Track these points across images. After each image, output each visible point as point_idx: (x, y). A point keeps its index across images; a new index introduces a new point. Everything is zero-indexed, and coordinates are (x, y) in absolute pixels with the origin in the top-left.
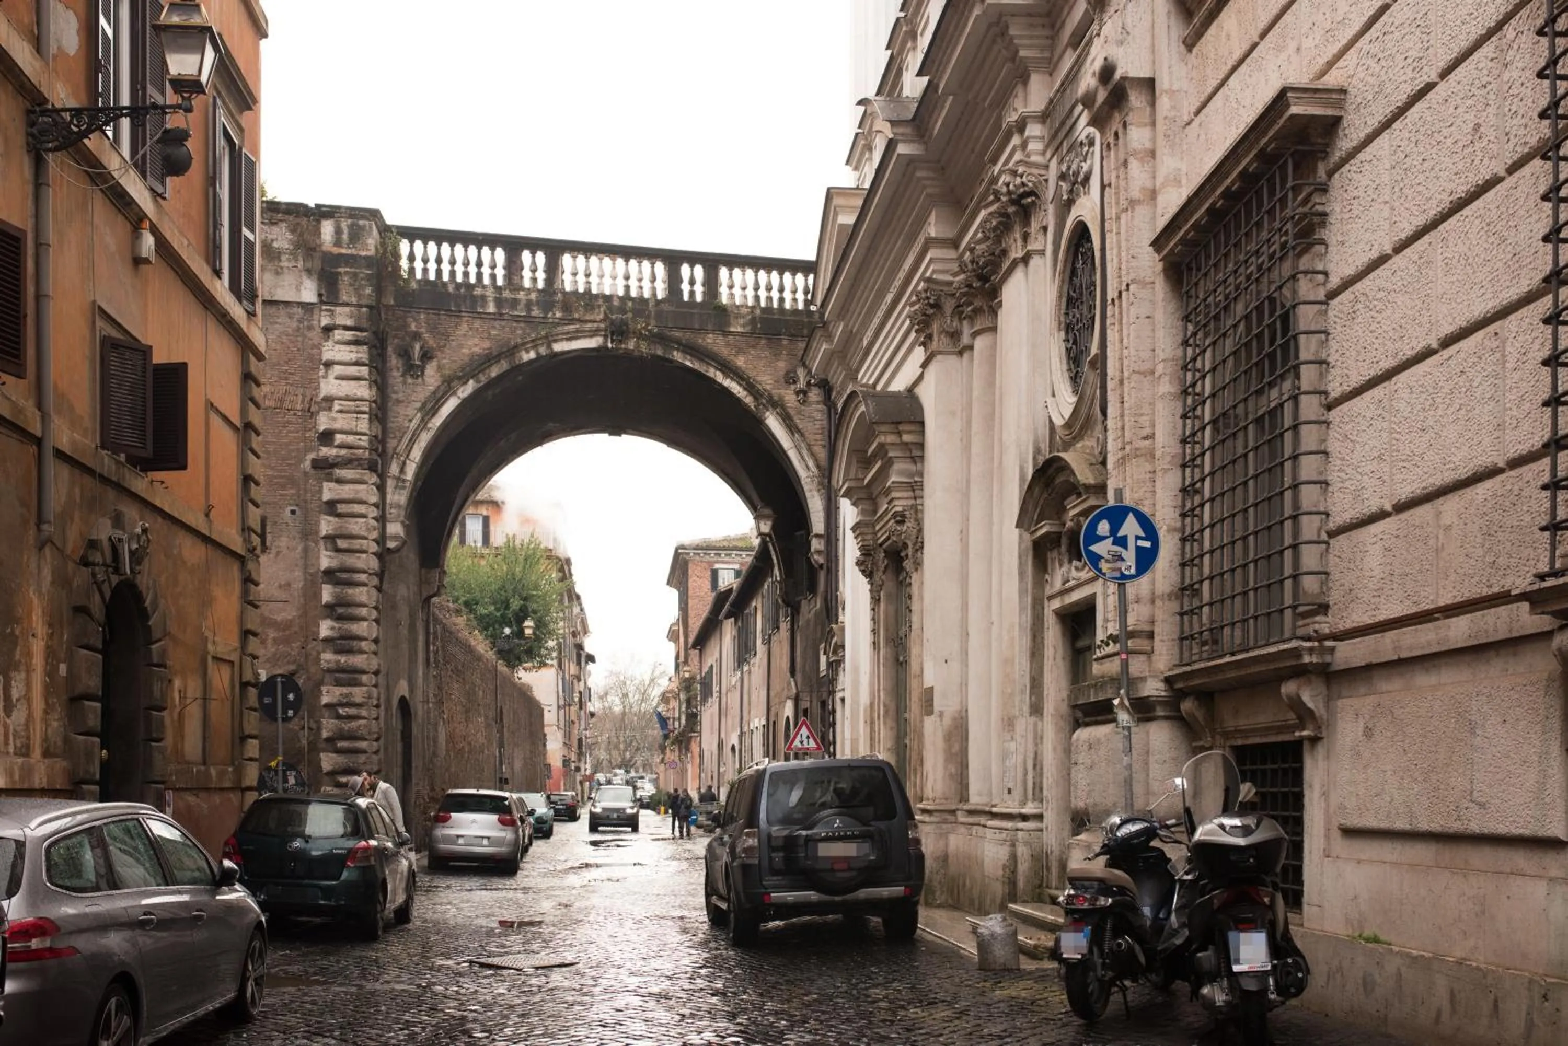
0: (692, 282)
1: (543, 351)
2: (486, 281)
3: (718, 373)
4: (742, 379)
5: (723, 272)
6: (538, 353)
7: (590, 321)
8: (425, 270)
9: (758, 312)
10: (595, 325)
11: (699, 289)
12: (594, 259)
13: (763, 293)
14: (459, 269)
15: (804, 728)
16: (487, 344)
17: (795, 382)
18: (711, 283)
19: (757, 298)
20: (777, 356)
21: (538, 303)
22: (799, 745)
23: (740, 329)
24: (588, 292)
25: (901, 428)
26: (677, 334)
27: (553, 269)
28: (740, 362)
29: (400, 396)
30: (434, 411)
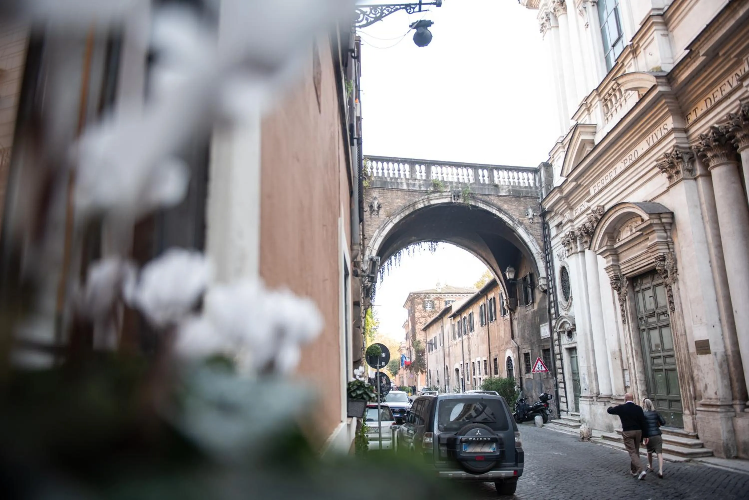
0: (483, 176)
1: (427, 204)
2: (402, 176)
3: (497, 212)
4: (506, 213)
5: (495, 172)
6: (424, 205)
7: (445, 192)
8: (378, 173)
9: (511, 188)
10: (447, 193)
11: (486, 179)
12: (444, 168)
13: (511, 180)
14: (391, 172)
15: (539, 361)
16: (403, 202)
17: (528, 215)
18: (491, 177)
19: (510, 182)
20: (520, 205)
21: (423, 185)
22: (538, 370)
23: (504, 194)
24: (443, 181)
25: (662, 216)
26: (480, 197)
27: (428, 172)
28: (505, 207)
29: (369, 223)
30: (384, 228)
